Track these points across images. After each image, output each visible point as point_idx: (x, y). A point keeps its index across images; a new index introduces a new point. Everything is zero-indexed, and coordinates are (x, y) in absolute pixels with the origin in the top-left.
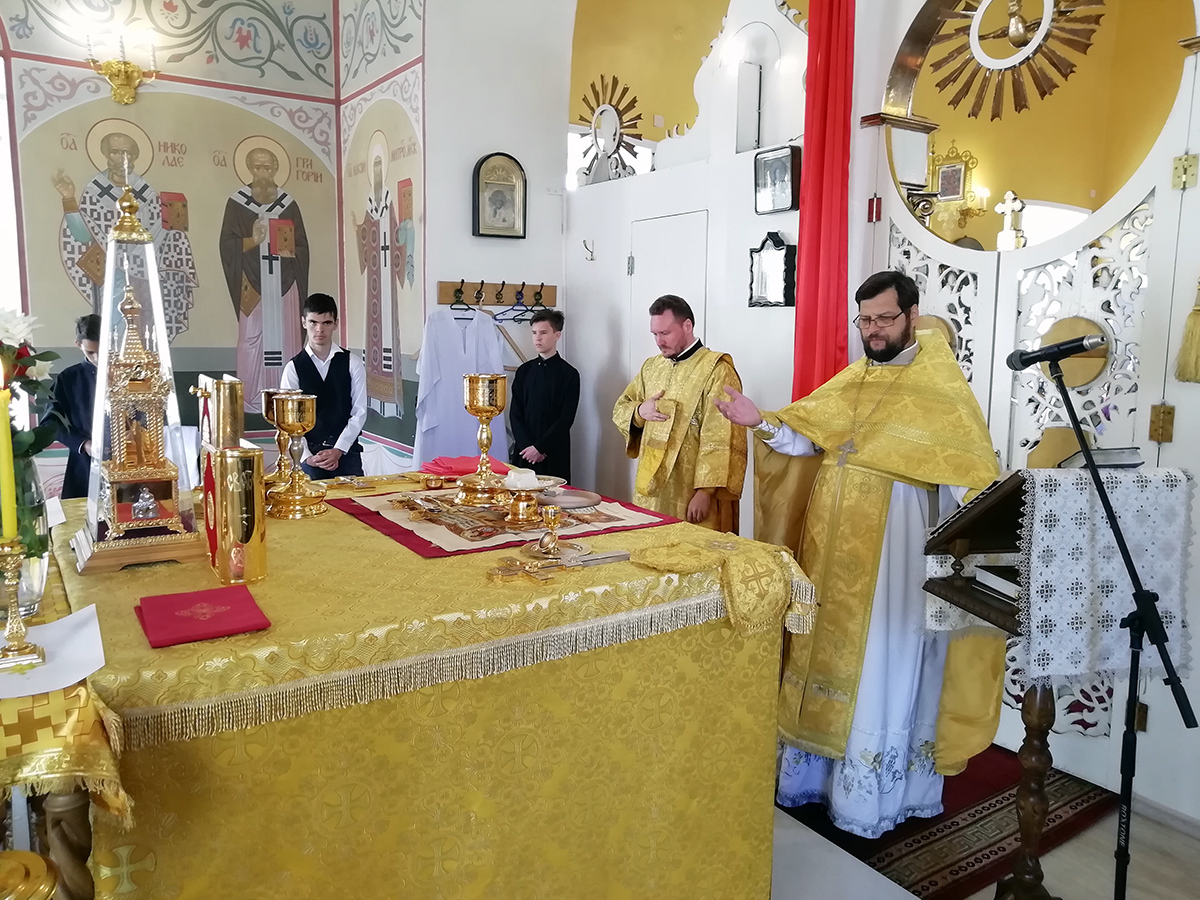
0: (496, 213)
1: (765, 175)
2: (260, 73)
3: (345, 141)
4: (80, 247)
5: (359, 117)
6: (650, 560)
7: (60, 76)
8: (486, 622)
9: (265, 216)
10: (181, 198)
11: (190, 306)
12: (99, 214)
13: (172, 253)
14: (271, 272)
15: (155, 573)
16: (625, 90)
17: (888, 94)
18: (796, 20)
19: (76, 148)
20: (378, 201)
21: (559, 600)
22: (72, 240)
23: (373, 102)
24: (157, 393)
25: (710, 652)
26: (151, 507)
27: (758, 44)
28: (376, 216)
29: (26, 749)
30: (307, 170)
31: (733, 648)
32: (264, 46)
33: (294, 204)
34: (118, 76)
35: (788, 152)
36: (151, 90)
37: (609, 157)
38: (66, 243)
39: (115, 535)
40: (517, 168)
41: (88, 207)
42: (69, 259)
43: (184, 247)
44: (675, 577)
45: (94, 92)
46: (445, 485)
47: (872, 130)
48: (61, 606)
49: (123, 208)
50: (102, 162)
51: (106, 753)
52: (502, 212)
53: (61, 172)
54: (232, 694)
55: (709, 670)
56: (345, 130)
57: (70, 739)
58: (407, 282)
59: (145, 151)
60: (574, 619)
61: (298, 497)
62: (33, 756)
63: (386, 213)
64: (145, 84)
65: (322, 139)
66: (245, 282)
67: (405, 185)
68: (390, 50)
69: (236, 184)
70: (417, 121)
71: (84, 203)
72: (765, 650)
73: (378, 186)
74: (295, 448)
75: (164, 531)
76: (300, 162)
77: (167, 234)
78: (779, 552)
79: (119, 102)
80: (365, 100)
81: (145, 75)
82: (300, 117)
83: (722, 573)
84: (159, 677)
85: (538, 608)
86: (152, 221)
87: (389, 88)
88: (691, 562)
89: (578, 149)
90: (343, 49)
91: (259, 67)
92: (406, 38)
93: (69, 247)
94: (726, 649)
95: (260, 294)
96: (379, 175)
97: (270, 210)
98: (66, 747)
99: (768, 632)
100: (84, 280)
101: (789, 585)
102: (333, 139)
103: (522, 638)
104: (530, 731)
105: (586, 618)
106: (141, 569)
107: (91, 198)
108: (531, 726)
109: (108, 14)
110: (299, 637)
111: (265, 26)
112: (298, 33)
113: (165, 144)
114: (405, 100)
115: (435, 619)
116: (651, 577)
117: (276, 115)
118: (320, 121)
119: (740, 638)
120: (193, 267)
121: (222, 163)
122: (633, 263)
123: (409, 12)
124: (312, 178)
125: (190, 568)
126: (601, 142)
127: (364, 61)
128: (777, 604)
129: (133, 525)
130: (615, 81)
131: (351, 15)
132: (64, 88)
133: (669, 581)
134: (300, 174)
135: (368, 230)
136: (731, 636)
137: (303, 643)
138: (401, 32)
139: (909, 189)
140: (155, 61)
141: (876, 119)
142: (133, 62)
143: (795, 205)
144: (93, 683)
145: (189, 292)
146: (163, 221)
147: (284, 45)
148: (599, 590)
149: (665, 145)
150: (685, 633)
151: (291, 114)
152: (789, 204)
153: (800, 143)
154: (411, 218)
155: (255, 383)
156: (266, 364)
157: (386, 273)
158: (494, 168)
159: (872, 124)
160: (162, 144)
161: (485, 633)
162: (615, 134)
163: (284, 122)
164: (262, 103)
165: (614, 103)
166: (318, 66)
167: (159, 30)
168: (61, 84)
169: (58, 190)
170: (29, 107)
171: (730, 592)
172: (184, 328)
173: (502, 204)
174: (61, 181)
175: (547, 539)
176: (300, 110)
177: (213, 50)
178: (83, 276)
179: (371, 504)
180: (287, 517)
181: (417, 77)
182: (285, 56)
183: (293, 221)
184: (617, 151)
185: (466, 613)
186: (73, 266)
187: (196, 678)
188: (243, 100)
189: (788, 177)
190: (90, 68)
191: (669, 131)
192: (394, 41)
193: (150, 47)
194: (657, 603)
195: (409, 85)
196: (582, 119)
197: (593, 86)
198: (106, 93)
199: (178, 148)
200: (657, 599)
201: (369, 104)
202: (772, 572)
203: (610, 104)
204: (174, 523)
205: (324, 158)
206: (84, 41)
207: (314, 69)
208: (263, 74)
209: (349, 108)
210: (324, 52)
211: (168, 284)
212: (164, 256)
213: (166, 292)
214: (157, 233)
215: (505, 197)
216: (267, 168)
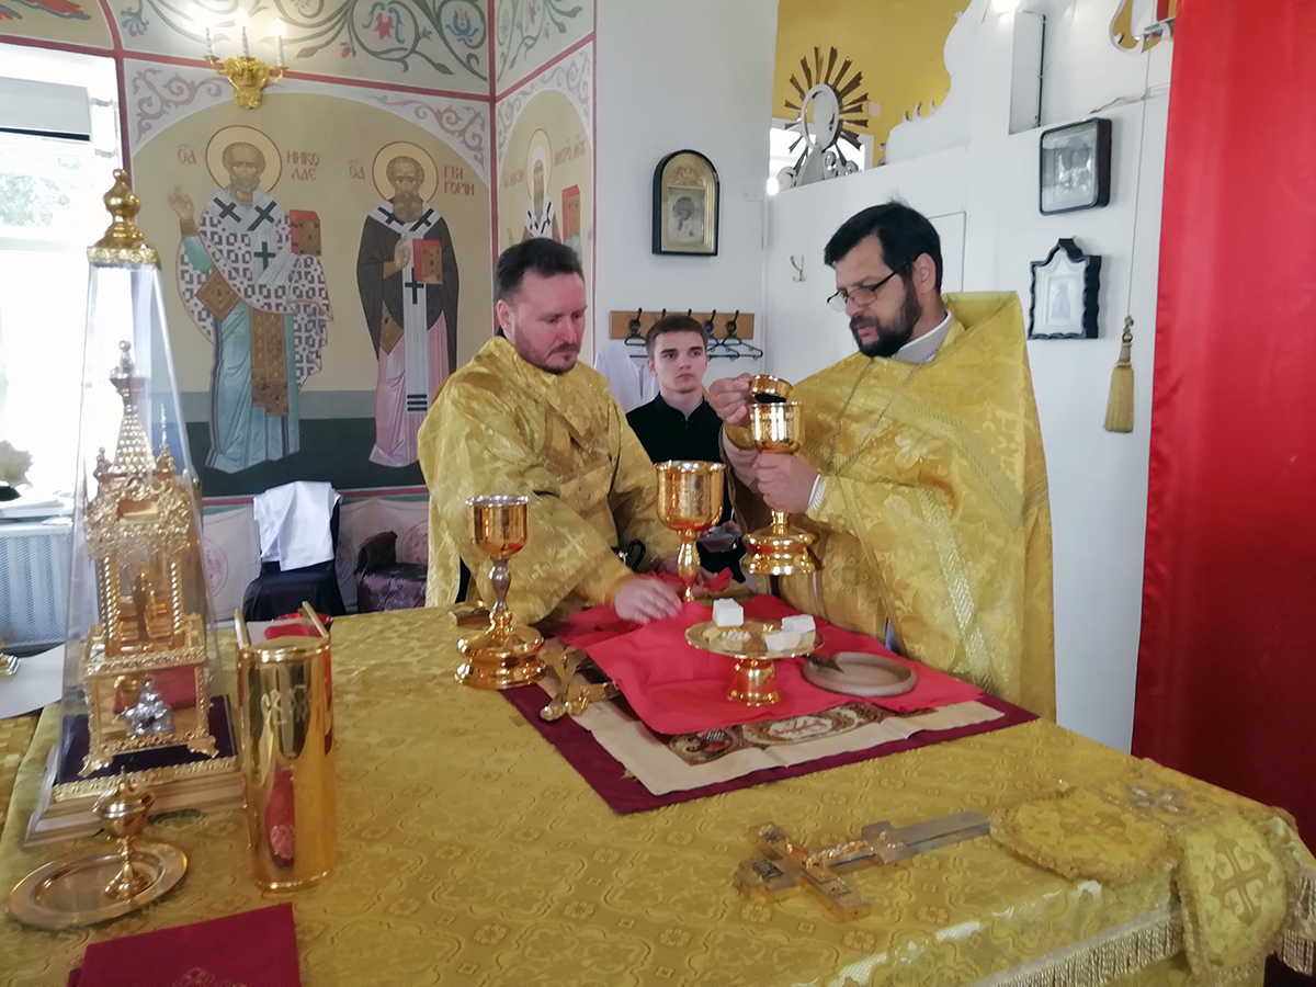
0: (681, 225)
2: (402, 66)
3: (501, 145)
4: (199, 276)
5: (517, 114)
7: (178, 78)
9: (410, 236)
10: (313, 216)
11: (323, 343)
12: (220, 237)
13: (303, 281)
14: (415, 301)
16: (847, 65)
19: (195, 162)
22: (190, 268)
23: (533, 96)
26: (158, 716)
30: (455, 180)
32: (408, 34)
33: (441, 222)
34: (242, 75)
35: (1092, 127)
36: (278, 90)
38: (183, 272)
39: (97, 766)
40: (708, 168)
41: (208, 229)
42: (187, 290)
43: (316, 274)
44: (1094, 887)
45: (215, 95)
50: (224, 178)
52: (689, 224)
53: (178, 189)
56: (500, 132)
63: (548, 228)
64: (273, 84)
65: (475, 143)
66: (386, 314)
67: (571, 194)
68: (554, 29)
69: (375, 201)
70: (587, 114)
71: (204, 224)
73: (539, 196)
75: (180, 755)
76: (449, 171)
77: (297, 260)
79: (243, 106)
81: (273, 73)
82: (448, 118)
83: (1174, 870)
86: (280, 245)
87: (552, 76)
88: (1118, 858)
89: (782, 142)
90: (499, 35)
91: (402, 60)
92: (573, 13)
93: (187, 277)
95: (402, 327)
96: (539, 184)
97: (414, 229)
100: (204, 314)
102: (487, 144)
107: (211, 219)
109: (228, 4)
111: (410, 12)
112: (447, 18)
113: (295, 154)
114: (571, 89)
116: (1053, 892)
117: (421, 116)
118: (471, 122)
120: (327, 298)
121: (359, 175)
124: (462, 190)
126: (813, 138)
127: (523, 46)
129: (128, 747)
130: (834, 53)
132: (181, 93)
133: (1087, 896)
134: (449, 186)
138: (566, 5)
140: (282, 57)
142: (259, 59)
143: (1102, 200)
145: (322, 327)
146: (293, 244)
147: (430, 33)
148: (961, 931)
149: (902, 130)
151: (439, 115)
152: (1092, 198)
154: (577, 234)
155: (396, 432)
156: (409, 409)
158: (680, 168)
160: (291, 153)
162: (832, 122)
163: (429, 124)
164: (404, 103)
165: (831, 82)
166: (470, 56)
167: (287, 19)
168: (179, 88)
169: (175, 210)
170: (143, 115)
172: (316, 369)
173: (689, 214)
174: (179, 200)
176: (449, 109)
177: (348, 40)
178: (203, 309)
181: (587, 59)
182: (432, 46)
183: (440, 241)
184: (834, 142)
186: (192, 297)
188: (383, 100)
189: (1091, 162)
190: (209, 66)
191: (907, 113)
192: (560, 18)
193: (277, 40)
194: (1064, 944)
195: (577, 70)
196: (788, 105)
197: (804, 62)
198: (228, 95)
199: (310, 158)
200: (1063, 934)
201: (529, 98)
202: (1266, 868)
203: (826, 82)
204: (198, 737)
205: (476, 167)
206: (204, 35)
207: (465, 60)
208: (406, 68)
209: (505, 105)
210: (477, 39)
211: (298, 318)
212: (294, 285)
213: (296, 327)
214: (285, 258)
215: (692, 205)
216: (410, 179)
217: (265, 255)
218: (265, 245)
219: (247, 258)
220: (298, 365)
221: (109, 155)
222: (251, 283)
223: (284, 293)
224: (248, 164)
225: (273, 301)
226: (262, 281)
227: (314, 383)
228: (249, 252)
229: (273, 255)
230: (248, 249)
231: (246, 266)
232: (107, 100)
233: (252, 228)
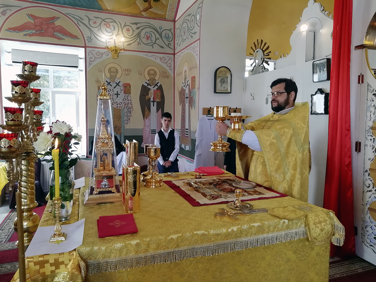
0: (221, 85)
1: (317, 69)
2: (152, 47)
3: (176, 66)
5: (180, 58)
6: (276, 213)
7: (99, 52)
8: (213, 235)
9: (153, 89)
10: (129, 85)
11: (131, 116)
13: (126, 101)
14: (154, 106)
15: (106, 206)
16: (265, 44)
17: (366, 37)
18: (328, 15)
19: (102, 72)
20: (185, 83)
21: (241, 228)
23: (184, 53)
24: (110, 147)
25: (300, 251)
26: (107, 184)
27: (313, 25)
28: (184, 88)
29: (57, 271)
31: (310, 250)
32: (154, 39)
33: (161, 85)
34: (113, 51)
35: (325, 60)
36: (122, 54)
37: (260, 66)
39: (96, 193)
40: (229, 71)
43: (129, 99)
44: (286, 221)
45: (107, 56)
46: (202, 177)
47: (360, 51)
48: (76, 217)
49: (102, 89)
50: (108, 76)
51: (80, 277)
52: (224, 85)
54: (123, 256)
55: (300, 258)
56: (176, 62)
57: (70, 270)
58: (193, 108)
59: (120, 72)
60: (246, 235)
61: (154, 181)
62: (59, 274)
63: (188, 87)
64: (121, 53)
65: (170, 65)
66: (146, 109)
67: (193, 78)
68: (190, 37)
70: (198, 58)
72: (323, 251)
73: (185, 79)
74: (154, 164)
75: (110, 192)
76: (163, 73)
77: (125, 96)
78: (329, 212)
79: (113, 58)
80: (182, 53)
81: (121, 50)
82: (163, 59)
83: (306, 220)
84: (99, 249)
85: (233, 231)
86: (121, 92)
87: (189, 49)
88: (293, 216)
89: (249, 63)
90: (176, 38)
91: (152, 45)
92: (195, 33)
94: (307, 250)
95: (150, 112)
96: (186, 75)
97: (154, 87)
98: (69, 273)
99: (324, 244)
101: (333, 226)
102: (173, 65)
103: (226, 241)
104: (230, 277)
105: (251, 235)
106: (103, 205)
108: (230, 275)
109: (111, 34)
110: (147, 237)
111: (154, 33)
112: (163, 35)
113: (125, 69)
114: (194, 52)
115: (195, 233)
116: (277, 220)
117: (156, 59)
118: (169, 60)
119: (313, 246)
120: (132, 105)
121: (141, 74)
122: (268, 100)
123: (196, 25)
124: (166, 77)
125: (117, 205)
126: (257, 61)
127: (182, 41)
128: (328, 233)
129: (101, 190)
130: (262, 41)
131: (179, 28)
132: (100, 55)
133: (284, 222)
134: (163, 76)
135: (182, 92)
136: (309, 245)
137: (148, 239)
138: (193, 31)
139: (375, 71)
140: (123, 46)
141: (362, 47)
142: (118, 47)
143: (329, 78)
144: (78, 250)
145: (130, 112)
146: (124, 91)
148: (256, 224)
149: (279, 61)
150: (290, 243)
151: (161, 59)
152: (326, 78)
153: (330, 57)
154: (195, 88)
155: (148, 139)
156: (151, 133)
157: (187, 105)
158: (221, 71)
159: (359, 49)
161: (213, 239)
162: (262, 58)
163: (158, 61)
164: (152, 56)
165: (261, 48)
166: (169, 44)
167: (125, 37)
168: (99, 54)
169: (97, 84)
170: (90, 61)
171: (309, 229)
172: (129, 123)
173: (224, 82)
174: (98, 81)
175: (236, 202)
176: (163, 57)
177: (139, 41)
179: (177, 183)
180: (150, 187)
181: (198, 45)
182: (159, 42)
183: (160, 90)
184: (262, 63)
185: (206, 231)
187: (112, 251)
188: (147, 55)
189: (325, 69)
190: (106, 49)
191: (281, 56)
192: (191, 34)
193: (122, 42)
194: (279, 231)
195: (195, 47)
196: (250, 54)
197: (254, 43)
198: (110, 56)
199: (129, 70)
200: (279, 229)
201: (183, 54)
202: (326, 221)
203: (260, 48)
204: (113, 189)
205: (170, 71)
206: (105, 41)
207: (168, 45)
208: (153, 48)
209: (177, 56)
210: (171, 40)
211: (125, 110)
212: (124, 102)
213: (124, 112)
214: (122, 95)
215: (225, 80)
216: (153, 75)
217: (117, 94)
218: (117, 92)
219: (113, 95)
220: (124, 122)
221: (82, 71)
222: (114, 101)
223: (121, 104)
224: (114, 72)
225: (119, 106)
226: (116, 101)
227: (128, 127)
228: (113, 94)
229: (119, 94)
230: (113, 93)
231: (113, 97)
232: (82, 58)
233: (114, 88)
